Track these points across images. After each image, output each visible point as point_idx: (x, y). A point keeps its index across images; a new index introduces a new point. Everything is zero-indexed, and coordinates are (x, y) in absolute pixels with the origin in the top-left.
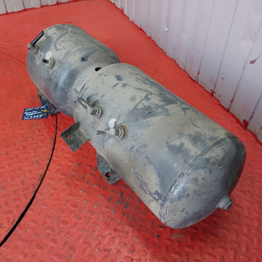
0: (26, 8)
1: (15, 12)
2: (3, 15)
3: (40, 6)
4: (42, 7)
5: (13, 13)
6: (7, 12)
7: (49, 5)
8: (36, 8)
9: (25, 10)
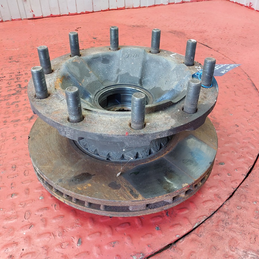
0: (155, 4)
1: (146, 7)
2: (136, 8)
3: (167, 3)
4: (169, 4)
5: (145, 7)
6: (140, 6)
7: (175, 3)
8: (164, 5)
9: (155, 6)
